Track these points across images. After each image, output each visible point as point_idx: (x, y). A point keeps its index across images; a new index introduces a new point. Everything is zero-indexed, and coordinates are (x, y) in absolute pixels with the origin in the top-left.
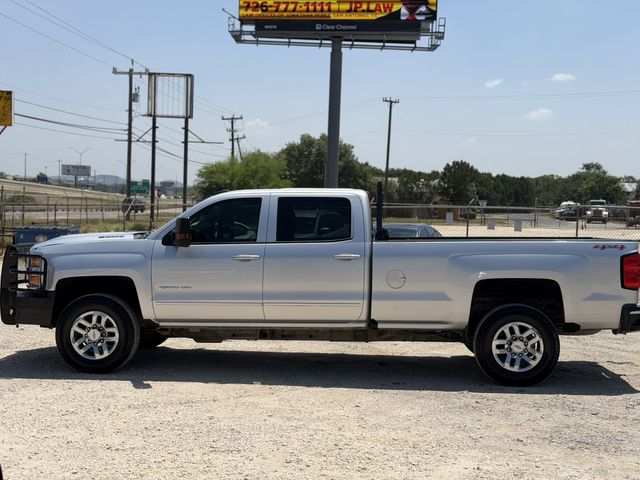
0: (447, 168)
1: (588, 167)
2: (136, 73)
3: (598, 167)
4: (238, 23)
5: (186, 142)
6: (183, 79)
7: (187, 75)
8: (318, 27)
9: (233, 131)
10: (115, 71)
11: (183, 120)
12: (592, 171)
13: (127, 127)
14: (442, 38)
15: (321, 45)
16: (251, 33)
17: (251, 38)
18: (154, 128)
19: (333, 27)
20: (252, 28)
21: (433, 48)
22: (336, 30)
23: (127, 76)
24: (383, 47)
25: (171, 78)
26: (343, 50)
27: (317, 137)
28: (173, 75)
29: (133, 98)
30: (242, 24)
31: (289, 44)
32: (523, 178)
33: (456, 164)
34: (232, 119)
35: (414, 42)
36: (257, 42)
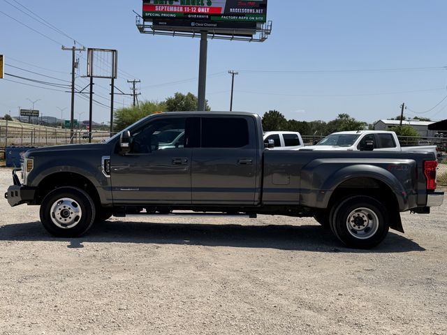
0: (266, 115)
1: (341, 116)
2: (77, 50)
3: (347, 116)
4: (142, 20)
5: (112, 94)
6: (111, 53)
7: (113, 51)
8: (193, 24)
9: (134, 89)
10: (63, 48)
11: (111, 80)
12: (344, 118)
13: (71, 84)
14: (269, 33)
15: (193, 36)
16: (150, 27)
17: (150, 30)
18: (92, 84)
19: (202, 25)
20: (151, 24)
21: (263, 40)
22: (204, 26)
23: (72, 51)
24: (232, 39)
25: (103, 52)
26: (208, 39)
27: (186, 94)
28: (103, 50)
29: (75, 65)
30: (144, 21)
31: (174, 34)
32: (304, 122)
33: (271, 112)
34: (134, 82)
35: (251, 36)
36: (154, 33)
